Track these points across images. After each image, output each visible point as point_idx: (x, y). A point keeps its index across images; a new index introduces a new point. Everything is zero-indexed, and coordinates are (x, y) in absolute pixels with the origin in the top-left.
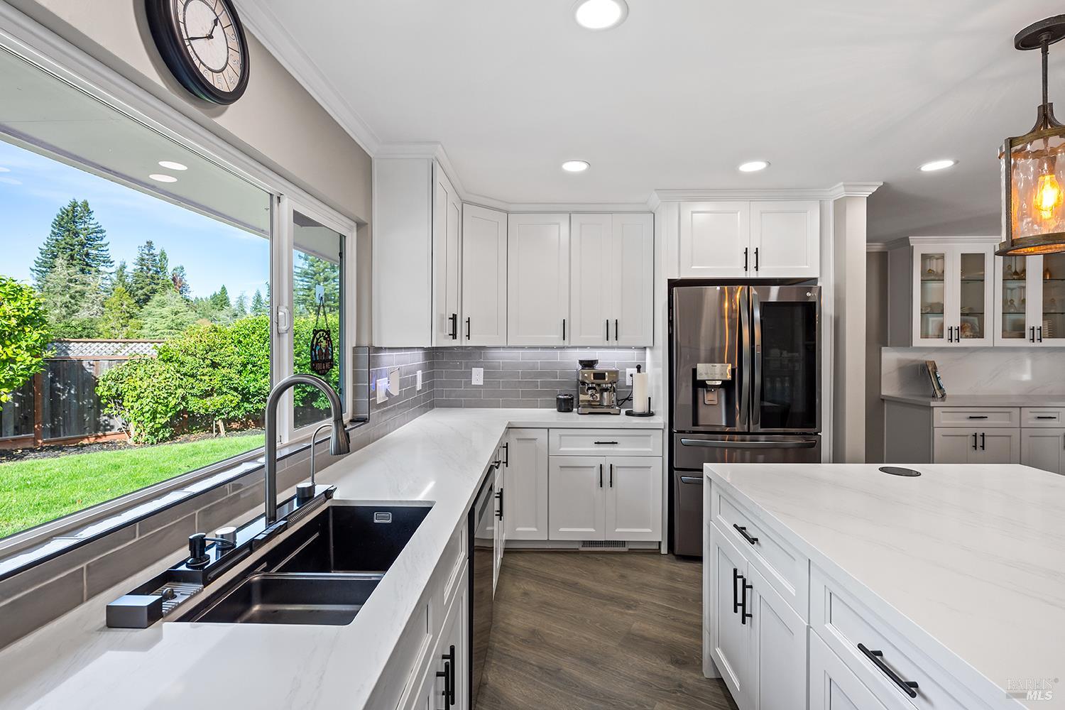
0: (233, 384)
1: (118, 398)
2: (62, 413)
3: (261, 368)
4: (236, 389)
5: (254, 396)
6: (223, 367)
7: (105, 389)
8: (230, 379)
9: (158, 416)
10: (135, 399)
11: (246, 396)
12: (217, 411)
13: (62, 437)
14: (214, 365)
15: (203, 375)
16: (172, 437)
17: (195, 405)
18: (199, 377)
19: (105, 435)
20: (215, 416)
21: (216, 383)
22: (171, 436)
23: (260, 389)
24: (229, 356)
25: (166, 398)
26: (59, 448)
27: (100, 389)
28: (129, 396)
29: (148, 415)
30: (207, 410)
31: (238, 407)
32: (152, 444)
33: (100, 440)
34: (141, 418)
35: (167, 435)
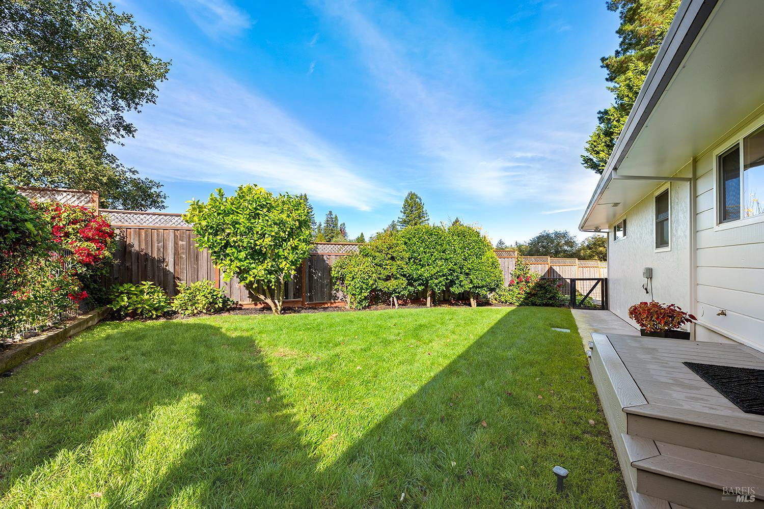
0: (403, 272)
1: (342, 279)
2: (314, 288)
3: (420, 261)
4: (404, 276)
5: (415, 281)
6: (398, 260)
7: (336, 272)
8: (402, 269)
9: (363, 291)
10: (351, 279)
11: (411, 280)
12: (394, 290)
13: (314, 302)
14: (393, 258)
15: (387, 265)
16: (369, 307)
17: (381, 285)
18: (384, 267)
19: (335, 303)
20: (392, 294)
21: (394, 270)
22: (369, 305)
23: (420, 276)
24: (401, 252)
25: (367, 279)
26: (314, 307)
27: (333, 272)
28: (348, 277)
29: (358, 290)
30: (388, 289)
31: (405, 288)
32: (360, 309)
33: (332, 306)
34: (354, 292)
35: (367, 305)
